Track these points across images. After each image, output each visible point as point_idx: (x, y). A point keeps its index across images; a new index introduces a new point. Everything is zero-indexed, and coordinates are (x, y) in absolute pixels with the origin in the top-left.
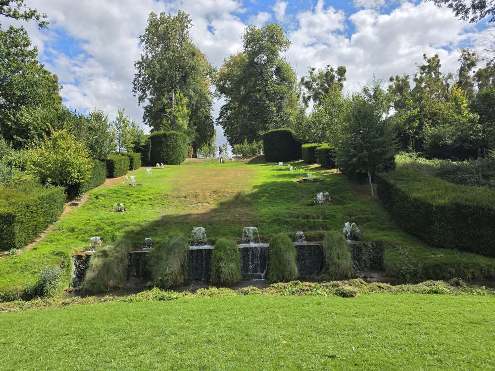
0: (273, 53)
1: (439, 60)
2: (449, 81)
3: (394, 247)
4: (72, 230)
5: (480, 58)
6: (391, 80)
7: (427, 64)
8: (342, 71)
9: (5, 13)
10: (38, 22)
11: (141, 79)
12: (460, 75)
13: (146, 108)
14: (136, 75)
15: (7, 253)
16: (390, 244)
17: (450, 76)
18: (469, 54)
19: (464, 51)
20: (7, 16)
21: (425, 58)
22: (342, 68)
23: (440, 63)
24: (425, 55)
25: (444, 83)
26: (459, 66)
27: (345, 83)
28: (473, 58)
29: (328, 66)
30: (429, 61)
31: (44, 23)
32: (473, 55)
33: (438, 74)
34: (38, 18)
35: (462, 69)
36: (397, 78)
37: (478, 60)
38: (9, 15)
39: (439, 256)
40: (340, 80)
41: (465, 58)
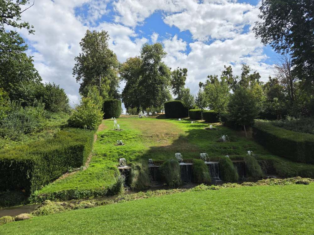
0: (159, 59)
1: (231, 69)
2: (237, 80)
3: (278, 163)
4: (105, 155)
5: (251, 69)
6: (208, 77)
7: (226, 71)
8: (185, 71)
9: (7, 23)
10: (29, 30)
11: (78, 67)
12: (242, 78)
13: (81, 84)
14: (75, 64)
15: (79, 169)
16: (276, 161)
17: (237, 77)
18: (246, 67)
19: (244, 65)
20: (8, 24)
21: (225, 67)
22: (185, 69)
23: (232, 70)
24: (225, 66)
25: (235, 81)
26: (241, 72)
27: (187, 77)
28: (248, 69)
29: (178, 67)
30: (227, 69)
31: (32, 31)
32: (248, 67)
33: (231, 75)
34: (28, 28)
35: (243, 74)
36: (211, 76)
37: (249, 70)
38: (10, 24)
39: (301, 166)
40: (184, 75)
41: (244, 69)
